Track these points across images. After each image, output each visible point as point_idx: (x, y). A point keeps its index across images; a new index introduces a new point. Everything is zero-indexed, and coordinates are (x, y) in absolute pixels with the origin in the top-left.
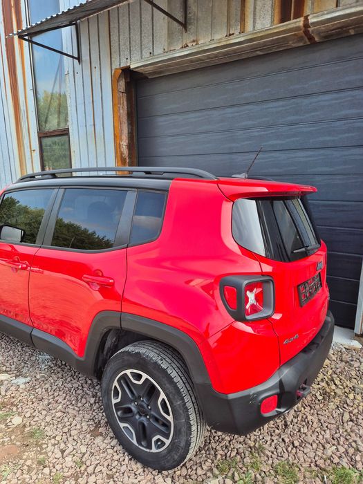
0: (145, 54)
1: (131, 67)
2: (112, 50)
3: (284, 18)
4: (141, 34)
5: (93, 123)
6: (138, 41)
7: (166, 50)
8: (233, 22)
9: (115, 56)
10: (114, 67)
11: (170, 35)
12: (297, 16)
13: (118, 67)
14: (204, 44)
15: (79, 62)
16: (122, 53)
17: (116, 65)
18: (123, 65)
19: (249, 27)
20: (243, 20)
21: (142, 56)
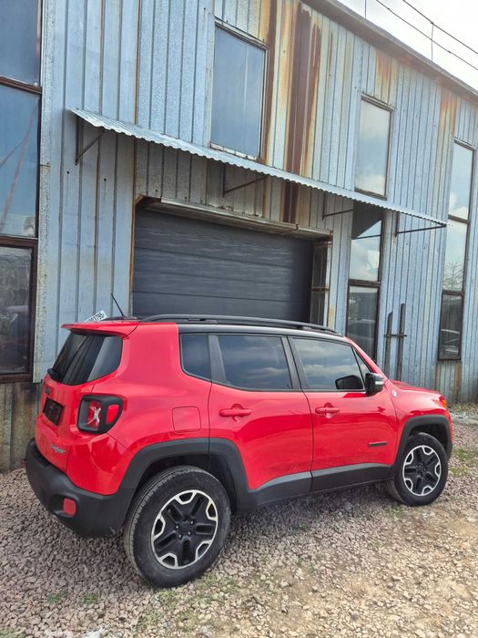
0: (181, 196)
1: (163, 201)
2: (138, 175)
3: (286, 220)
4: (177, 177)
5: (93, 244)
6: (173, 181)
7: (204, 202)
8: (257, 207)
9: (141, 182)
10: (138, 191)
11: (208, 191)
12: (293, 222)
13: (145, 194)
14: (238, 214)
15: (77, 161)
16: (150, 182)
17: (141, 191)
18: (151, 194)
19: (267, 216)
20: (264, 209)
21: (176, 196)
